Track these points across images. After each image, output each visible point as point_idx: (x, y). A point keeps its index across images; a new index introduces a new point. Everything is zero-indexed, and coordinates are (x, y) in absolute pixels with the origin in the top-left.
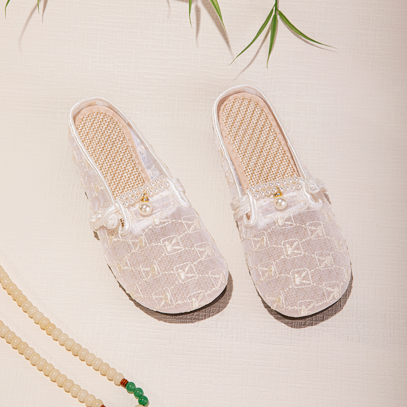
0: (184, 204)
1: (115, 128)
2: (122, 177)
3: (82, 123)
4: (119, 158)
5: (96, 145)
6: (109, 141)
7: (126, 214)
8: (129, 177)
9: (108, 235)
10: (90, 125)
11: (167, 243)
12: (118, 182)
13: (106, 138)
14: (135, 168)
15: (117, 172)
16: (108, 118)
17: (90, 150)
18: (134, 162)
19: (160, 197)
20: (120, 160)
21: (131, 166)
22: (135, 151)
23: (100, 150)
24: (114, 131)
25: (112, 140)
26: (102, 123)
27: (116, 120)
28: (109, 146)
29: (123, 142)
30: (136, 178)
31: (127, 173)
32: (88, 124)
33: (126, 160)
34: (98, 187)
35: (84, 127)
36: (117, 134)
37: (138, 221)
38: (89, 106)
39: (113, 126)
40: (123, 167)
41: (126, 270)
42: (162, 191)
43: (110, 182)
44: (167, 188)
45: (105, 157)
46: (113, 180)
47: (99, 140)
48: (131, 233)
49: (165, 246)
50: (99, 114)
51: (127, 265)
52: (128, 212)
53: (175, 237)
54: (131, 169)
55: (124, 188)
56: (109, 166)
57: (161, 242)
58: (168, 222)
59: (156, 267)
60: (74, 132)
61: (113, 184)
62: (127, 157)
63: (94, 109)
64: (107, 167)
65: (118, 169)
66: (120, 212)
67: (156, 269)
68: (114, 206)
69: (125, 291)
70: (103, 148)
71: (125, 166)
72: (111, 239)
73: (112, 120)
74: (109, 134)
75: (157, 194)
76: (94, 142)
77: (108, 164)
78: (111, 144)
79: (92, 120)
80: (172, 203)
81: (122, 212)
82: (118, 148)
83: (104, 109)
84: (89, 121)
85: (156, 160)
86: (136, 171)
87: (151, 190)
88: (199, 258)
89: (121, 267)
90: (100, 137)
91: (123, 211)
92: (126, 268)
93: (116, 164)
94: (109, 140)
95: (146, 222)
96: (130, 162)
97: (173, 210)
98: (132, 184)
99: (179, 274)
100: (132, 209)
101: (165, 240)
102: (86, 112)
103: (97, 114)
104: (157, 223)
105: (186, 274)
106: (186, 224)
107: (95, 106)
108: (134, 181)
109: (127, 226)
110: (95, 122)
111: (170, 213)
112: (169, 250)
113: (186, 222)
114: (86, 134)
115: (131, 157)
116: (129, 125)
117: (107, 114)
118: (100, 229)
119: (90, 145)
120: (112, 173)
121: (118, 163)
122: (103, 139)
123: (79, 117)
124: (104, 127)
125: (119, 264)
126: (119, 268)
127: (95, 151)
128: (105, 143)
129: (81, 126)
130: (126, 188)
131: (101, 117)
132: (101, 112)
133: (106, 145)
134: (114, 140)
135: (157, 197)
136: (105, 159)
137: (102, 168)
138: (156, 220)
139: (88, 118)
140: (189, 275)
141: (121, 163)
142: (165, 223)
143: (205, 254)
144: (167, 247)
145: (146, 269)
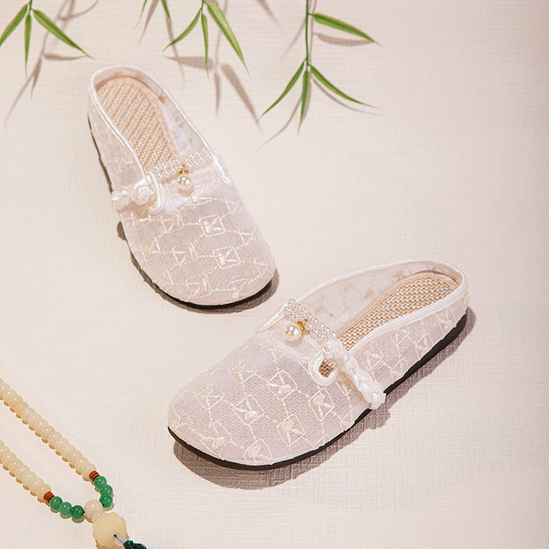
0: (228, 182)
2: (150, 156)
5: (120, 119)
6: (136, 116)
7: (160, 190)
11: (205, 223)
18: (166, 141)
22: (166, 129)
23: (124, 124)
24: (142, 104)
26: (128, 95)
27: (146, 93)
28: (136, 121)
31: (158, 151)
34: (123, 162)
36: (146, 108)
37: (173, 198)
39: (142, 99)
41: (154, 254)
45: (131, 133)
46: (143, 152)
47: (123, 114)
48: (163, 211)
49: (204, 226)
51: (157, 249)
53: (216, 217)
54: (161, 149)
57: (199, 221)
58: (209, 200)
59: (192, 250)
60: (96, 99)
65: (146, 147)
66: (152, 186)
67: (192, 252)
68: (144, 179)
70: (128, 122)
72: (138, 221)
73: (140, 92)
77: (134, 140)
79: (116, 91)
80: (214, 180)
81: (155, 185)
82: (146, 124)
84: (113, 91)
87: (190, 162)
88: (243, 243)
89: (148, 252)
90: (125, 111)
92: (154, 252)
93: (144, 141)
94: (136, 114)
96: (160, 140)
97: (216, 187)
99: (218, 259)
100: (167, 184)
101: (205, 220)
103: (123, 85)
104: (195, 201)
105: (228, 258)
109: (159, 203)
111: (211, 190)
112: (208, 231)
113: (229, 202)
116: (161, 99)
117: (134, 85)
118: (124, 210)
121: (146, 140)
122: (129, 113)
124: (131, 99)
125: (145, 248)
126: (145, 253)
128: (131, 117)
131: (127, 88)
132: (127, 83)
133: (132, 120)
136: (130, 135)
140: (230, 260)
141: (150, 141)
142: (204, 201)
143: (250, 239)
144: (206, 228)
145: (180, 253)
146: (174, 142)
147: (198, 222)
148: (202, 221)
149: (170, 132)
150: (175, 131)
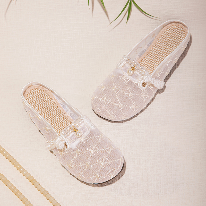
0: (93, 128)
1: (45, 95)
2: (56, 119)
3: (28, 96)
4: (52, 110)
5: (38, 106)
7: (67, 140)
8: (59, 118)
9: (59, 152)
10: (32, 96)
11: (90, 150)
12: (55, 122)
13: (42, 101)
14: (61, 113)
15: (53, 117)
16: (40, 90)
17: (36, 109)
18: (60, 110)
19: (81, 128)
20: (52, 111)
21: (59, 112)
22: (58, 104)
23: (41, 108)
24: (45, 96)
25: (46, 102)
26: (38, 94)
27: (45, 90)
28: (45, 105)
29: (51, 101)
30: (63, 118)
31: (58, 116)
32: (31, 96)
33: (56, 110)
34: (47, 129)
35: (29, 98)
36: (47, 97)
37: (73, 142)
38: (29, 87)
39: (44, 94)
40: (55, 114)
42: (81, 124)
43: (51, 123)
44: (83, 122)
45: (45, 111)
46: (52, 122)
47: (39, 103)
48: (71, 149)
50: (35, 89)
52: (67, 139)
53: (93, 146)
54: (59, 114)
55: (59, 125)
56: (48, 115)
58: (88, 139)
61: (53, 124)
62: (56, 108)
63: (32, 88)
64: (47, 116)
65: (53, 115)
66: (63, 140)
67: (89, 164)
68: (59, 138)
69: (75, 177)
70: (42, 106)
71: (56, 113)
72: (62, 154)
73: (42, 91)
74: (43, 98)
75: (79, 126)
76: (37, 104)
77: (47, 114)
78: (45, 103)
79: (32, 94)
80: (87, 129)
82: (49, 105)
83: (36, 87)
84: (31, 94)
85: (70, 107)
86: (62, 114)
87: (76, 125)
88: (108, 153)
89: (70, 166)
90: (39, 101)
91: (65, 139)
92: (73, 166)
93: (51, 113)
94: (44, 101)
95: (77, 142)
96: (57, 111)
97: (89, 132)
98: (62, 122)
100: (69, 137)
102: (28, 90)
103: (34, 90)
104: (83, 141)
106: (97, 137)
107: (32, 87)
108: (63, 120)
109: (68, 146)
110: (34, 94)
111: (88, 134)
113: (96, 137)
114: (32, 101)
115: (58, 108)
116: (51, 91)
117: (39, 88)
118: (54, 149)
119: (35, 106)
120: (50, 118)
121: (52, 112)
122: (41, 102)
123: (26, 93)
124: (40, 95)
125: (68, 165)
126: (69, 167)
127: (39, 109)
128: (42, 104)
129: (28, 98)
130: (59, 124)
131: (37, 91)
132: (36, 88)
133: (43, 105)
134: (46, 101)
135: (79, 128)
136: (45, 112)
137: (45, 117)
138: (82, 140)
139: (30, 93)
140: (106, 163)
141: (53, 112)
142: (86, 140)
143: (110, 150)
144: (91, 152)
145: (84, 165)
146: (64, 109)
147: (87, 150)
148: (89, 149)
149: (60, 105)
150: (62, 104)
